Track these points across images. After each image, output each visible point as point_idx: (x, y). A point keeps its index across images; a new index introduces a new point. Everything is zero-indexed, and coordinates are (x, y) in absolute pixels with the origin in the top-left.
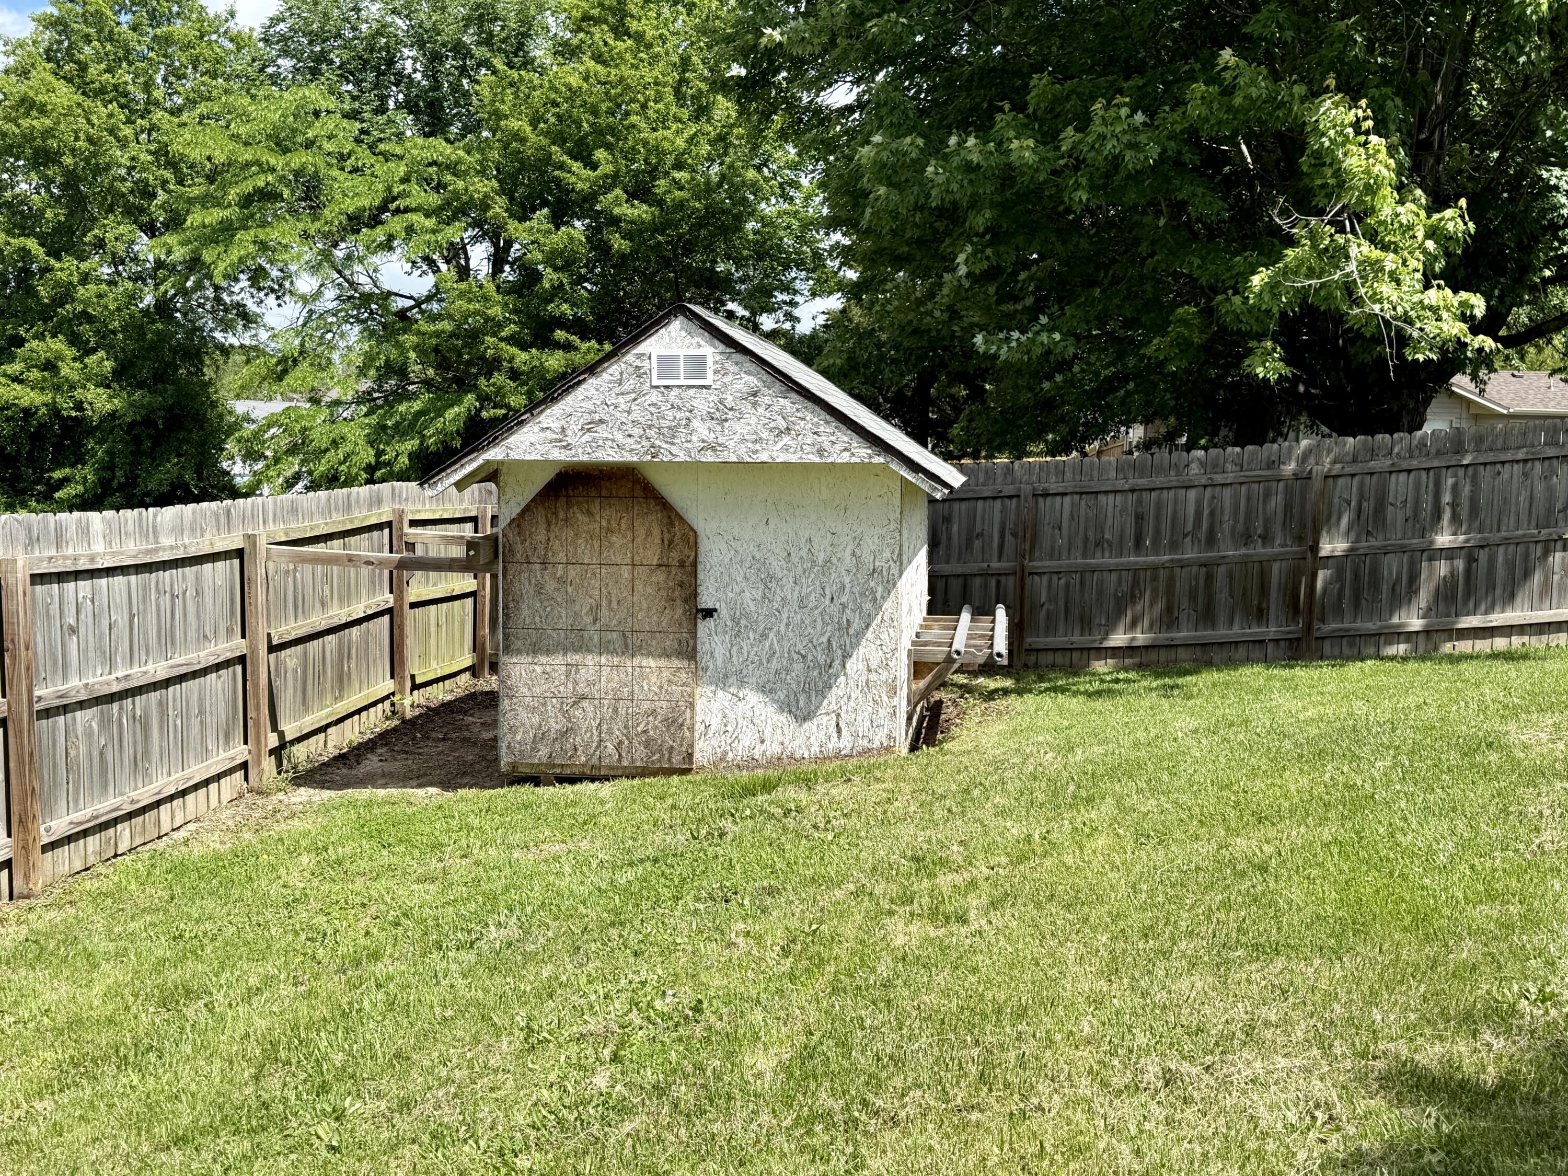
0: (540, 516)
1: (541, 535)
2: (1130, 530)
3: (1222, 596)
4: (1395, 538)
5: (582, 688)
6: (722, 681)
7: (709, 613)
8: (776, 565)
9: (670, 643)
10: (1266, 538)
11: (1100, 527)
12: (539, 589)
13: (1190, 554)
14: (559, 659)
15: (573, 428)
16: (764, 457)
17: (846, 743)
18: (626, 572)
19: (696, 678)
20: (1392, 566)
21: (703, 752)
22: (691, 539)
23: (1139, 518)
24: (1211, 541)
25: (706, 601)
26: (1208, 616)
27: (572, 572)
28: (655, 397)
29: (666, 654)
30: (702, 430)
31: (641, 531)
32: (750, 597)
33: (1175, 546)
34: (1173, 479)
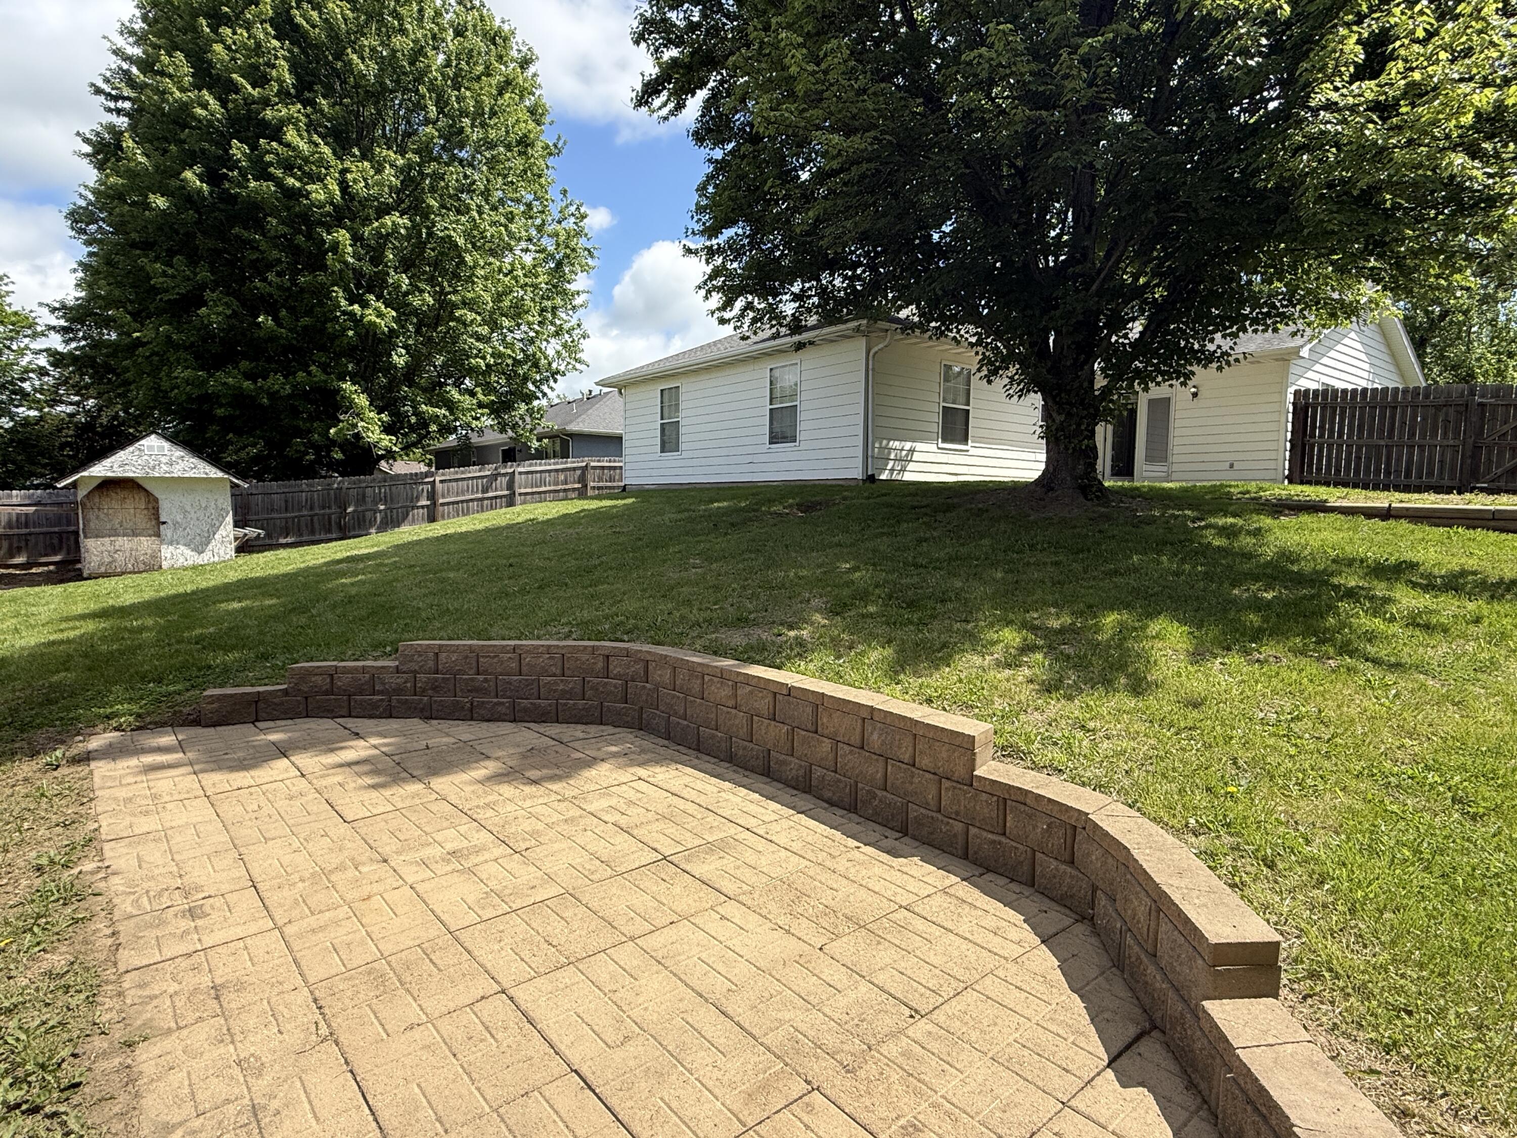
0: (96, 494)
1: (97, 500)
2: (283, 505)
3: (317, 526)
4: (369, 506)
5: (117, 548)
6: (171, 543)
7: (164, 523)
8: (188, 508)
9: (151, 532)
10: (329, 508)
11: (272, 505)
12: (98, 517)
13: (305, 513)
14: (107, 539)
15: (115, 466)
16: (187, 475)
17: (216, 559)
18: (132, 511)
19: (162, 543)
20: (369, 514)
21: (165, 565)
22: (156, 500)
23: (286, 501)
24: (312, 508)
25: (162, 519)
26: (313, 532)
27: (111, 511)
28: (146, 457)
29: (150, 536)
30: (164, 467)
31: (137, 497)
32: (179, 518)
33: (300, 510)
34: (297, 489)
